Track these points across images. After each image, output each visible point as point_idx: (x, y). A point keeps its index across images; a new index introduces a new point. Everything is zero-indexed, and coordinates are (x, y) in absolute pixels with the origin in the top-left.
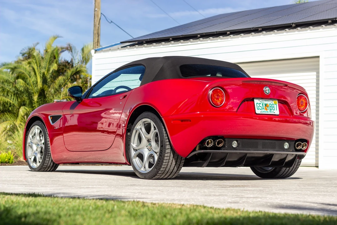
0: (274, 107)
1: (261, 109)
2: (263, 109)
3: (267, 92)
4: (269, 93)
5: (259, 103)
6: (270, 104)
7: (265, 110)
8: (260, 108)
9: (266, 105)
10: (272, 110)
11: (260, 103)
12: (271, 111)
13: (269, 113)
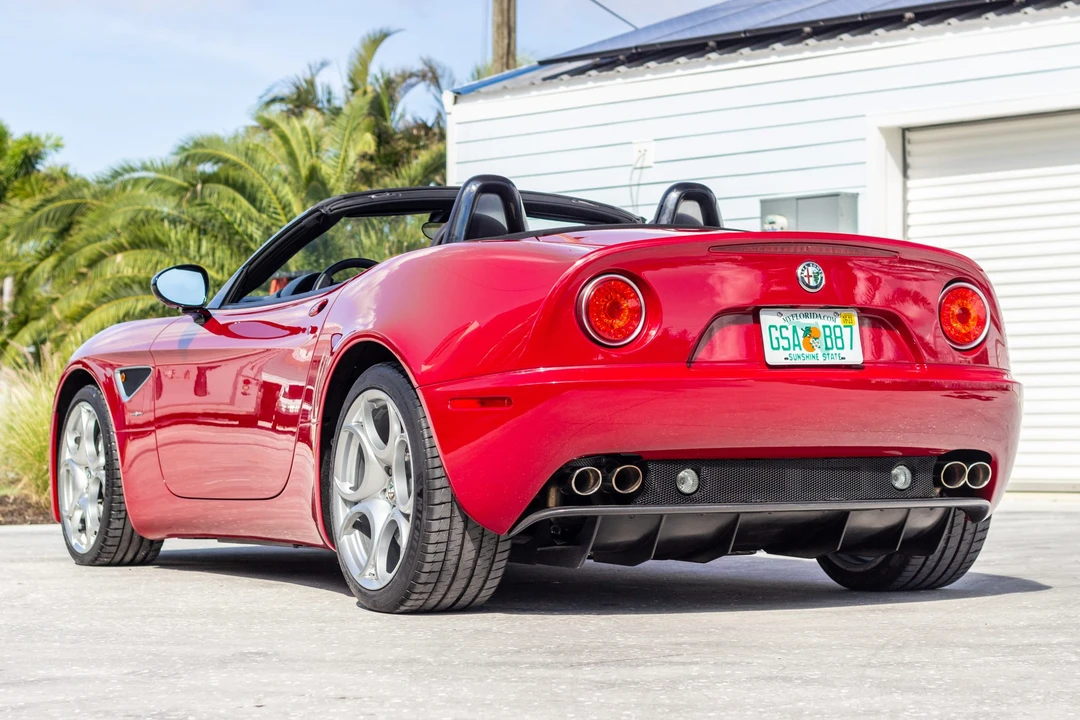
0: (841, 337)
1: (789, 349)
2: (795, 345)
3: (813, 283)
4: (816, 287)
5: (781, 327)
6: (824, 327)
7: (804, 351)
8: (784, 343)
9: (808, 331)
10: (835, 351)
11: (786, 324)
12: (831, 352)
13: (821, 361)
